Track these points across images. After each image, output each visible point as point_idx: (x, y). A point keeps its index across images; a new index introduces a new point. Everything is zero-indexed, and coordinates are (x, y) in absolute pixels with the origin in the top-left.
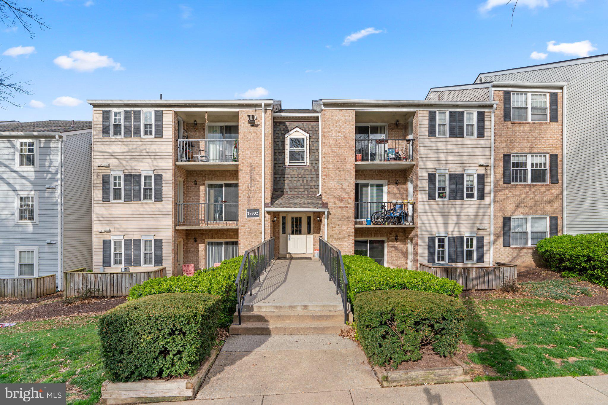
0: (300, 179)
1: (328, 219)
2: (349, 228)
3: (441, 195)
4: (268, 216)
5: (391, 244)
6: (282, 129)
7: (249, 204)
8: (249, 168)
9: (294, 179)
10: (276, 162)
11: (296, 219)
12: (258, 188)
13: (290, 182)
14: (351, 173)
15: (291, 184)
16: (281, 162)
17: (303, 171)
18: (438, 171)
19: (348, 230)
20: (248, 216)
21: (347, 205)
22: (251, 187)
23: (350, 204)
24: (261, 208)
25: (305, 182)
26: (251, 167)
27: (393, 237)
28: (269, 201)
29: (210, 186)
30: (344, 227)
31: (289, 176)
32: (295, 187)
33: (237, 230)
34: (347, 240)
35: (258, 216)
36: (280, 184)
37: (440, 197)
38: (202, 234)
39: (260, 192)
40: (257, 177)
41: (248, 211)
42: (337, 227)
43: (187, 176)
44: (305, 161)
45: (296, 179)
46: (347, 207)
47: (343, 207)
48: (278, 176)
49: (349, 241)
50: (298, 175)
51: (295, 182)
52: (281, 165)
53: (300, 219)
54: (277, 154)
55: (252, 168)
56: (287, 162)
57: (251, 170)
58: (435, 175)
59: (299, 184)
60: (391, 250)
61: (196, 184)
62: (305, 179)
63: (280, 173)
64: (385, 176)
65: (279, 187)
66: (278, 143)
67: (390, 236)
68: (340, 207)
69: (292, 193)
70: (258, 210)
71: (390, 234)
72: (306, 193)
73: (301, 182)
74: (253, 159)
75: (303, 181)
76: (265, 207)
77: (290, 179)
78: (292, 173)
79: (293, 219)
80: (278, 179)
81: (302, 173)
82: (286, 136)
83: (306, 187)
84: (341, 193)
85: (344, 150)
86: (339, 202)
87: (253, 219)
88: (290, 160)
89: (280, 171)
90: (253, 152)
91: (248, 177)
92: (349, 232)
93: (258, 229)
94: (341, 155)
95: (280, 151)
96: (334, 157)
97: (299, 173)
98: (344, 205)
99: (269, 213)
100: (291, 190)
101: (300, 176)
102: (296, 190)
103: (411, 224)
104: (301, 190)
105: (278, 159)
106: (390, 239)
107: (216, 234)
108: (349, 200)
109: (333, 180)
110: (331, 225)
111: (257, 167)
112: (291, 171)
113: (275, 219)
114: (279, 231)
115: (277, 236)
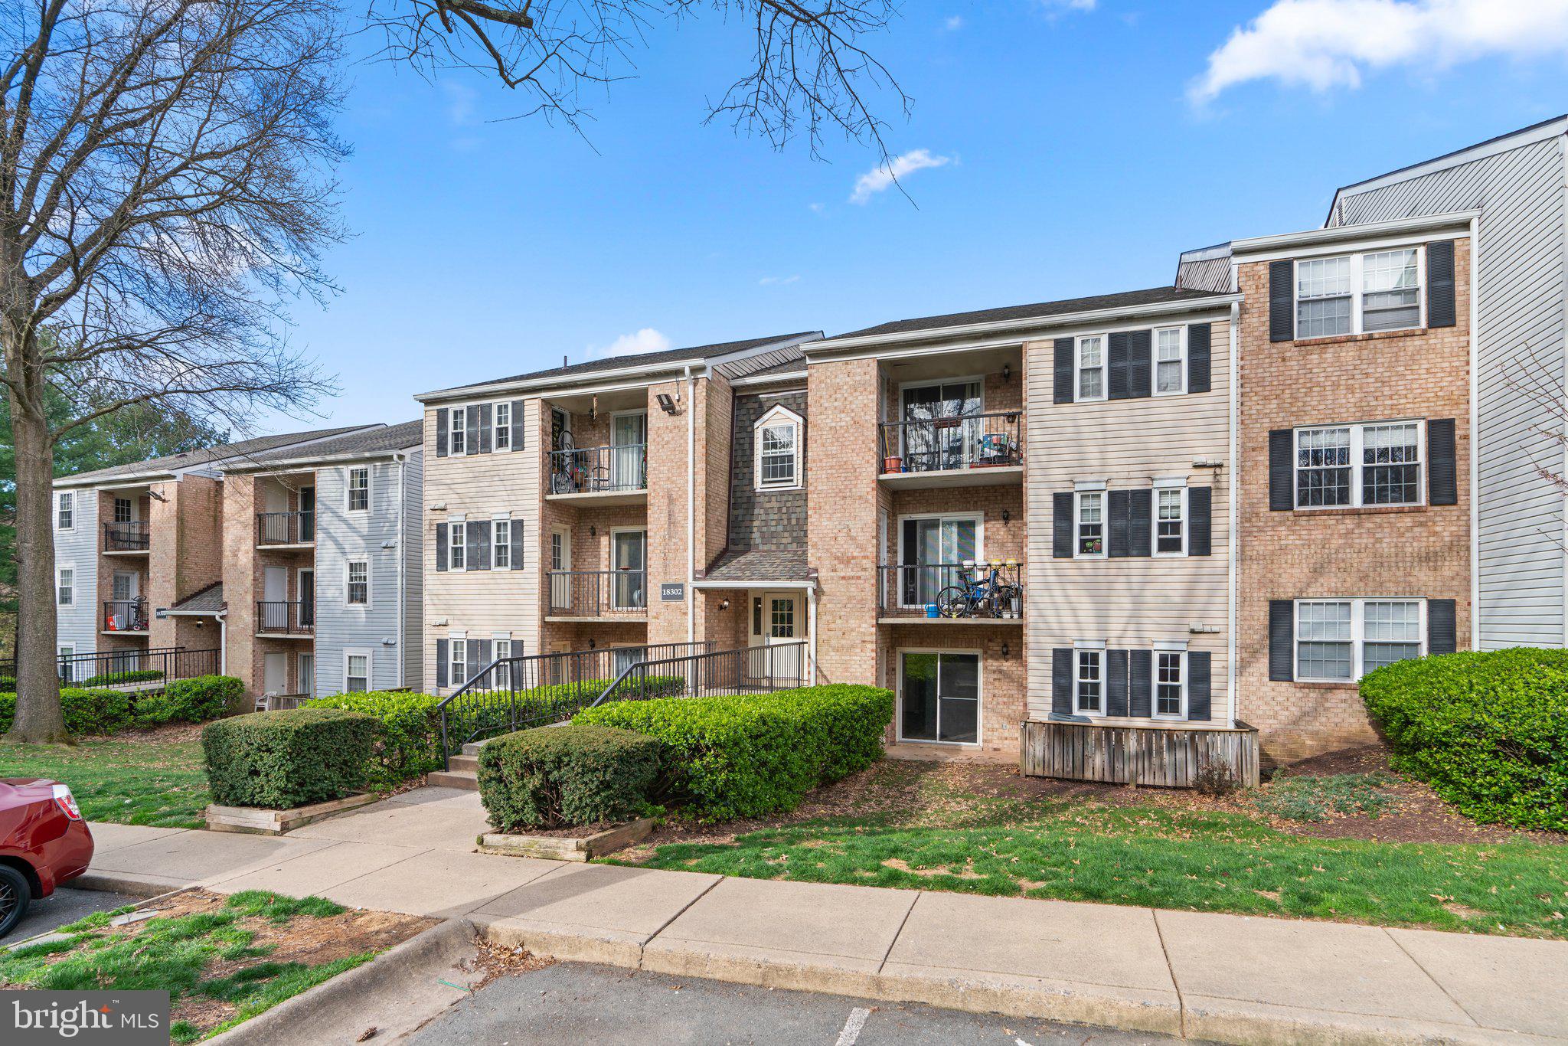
0: (784, 517)
1: (817, 604)
2: (863, 625)
3: (1088, 545)
4: (701, 598)
5: (993, 664)
6: (752, 411)
7: (665, 573)
8: (666, 500)
9: (772, 517)
10: (736, 482)
11: (782, 602)
12: (681, 540)
13: (763, 524)
14: (867, 501)
15: (764, 529)
16: (746, 482)
17: (791, 498)
18: (1078, 487)
19: (861, 630)
20: (665, 598)
21: (859, 574)
22: (670, 537)
23: (865, 570)
24: (686, 581)
25: (794, 522)
26: (669, 497)
27: (996, 647)
28: (702, 566)
29: (619, 537)
30: (852, 621)
31: (762, 511)
32: (773, 535)
33: (645, 625)
34: (859, 650)
35: (681, 597)
36: (743, 530)
37: (1083, 549)
38: (605, 633)
39: (685, 550)
40: (679, 517)
41: (664, 587)
42: (839, 621)
43: (580, 518)
44: (795, 478)
45: (776, 517)
46: (859, 578)
47: (849, 578)
48: (740, 512)
49: (863, 654)
50: (780, 508)
51: (773, 523)
52: (748, 488)
53: (790, 602)
54: (740, 464)
55: (671, 501)
56: (758, 485)
57: (669, 505)
58: (1070, 496)
59: (780, 528)
60: (991, 680)
61: (594, 534)
62: (793, 516)
63: (745, 506)
64: (976, 502)
65: (741, 536)
66: (742, 442)
67: (990, 644)
68: (843, 578)
69: (765, 548)
70: (681, 586)
71: (990, 640)
72: (794, 545)
73: (786, 522)
74: (673, 482)
75: (789, 520)
76: (695, 579)
77: (763, 517)
78: (768, 505)
79: (775, 602)
80: (740, 518)
81: (789, 504)
82: (756, 424)
83: (795, 534)
84: (845, 546)
86: (842, 566)
87: (673, 603)
88: (764, 476)
89: (745, 500)
90: (673, 468)
91: (664, 517)
92: (864, 634)
93: (681, 625)
94: (846, 463)
95: (745, 459)
96: (831, 467)
97: (782, 504)
98: (852, 574)
99: (702, 590)
100: (765, 541)
101: (784, 510)
102: (775, 541)
103: (1016, 616)
104: (784, 541)
105: (740, 477)
106: (990, 652)
107: (628, 634)
108: (864, 561)
109: (829, 519)
110: (824, 617)
111: (681, 497)
112: (767, 499)
113: (726, 603)
114: (746, 628)
115: (743, 639)
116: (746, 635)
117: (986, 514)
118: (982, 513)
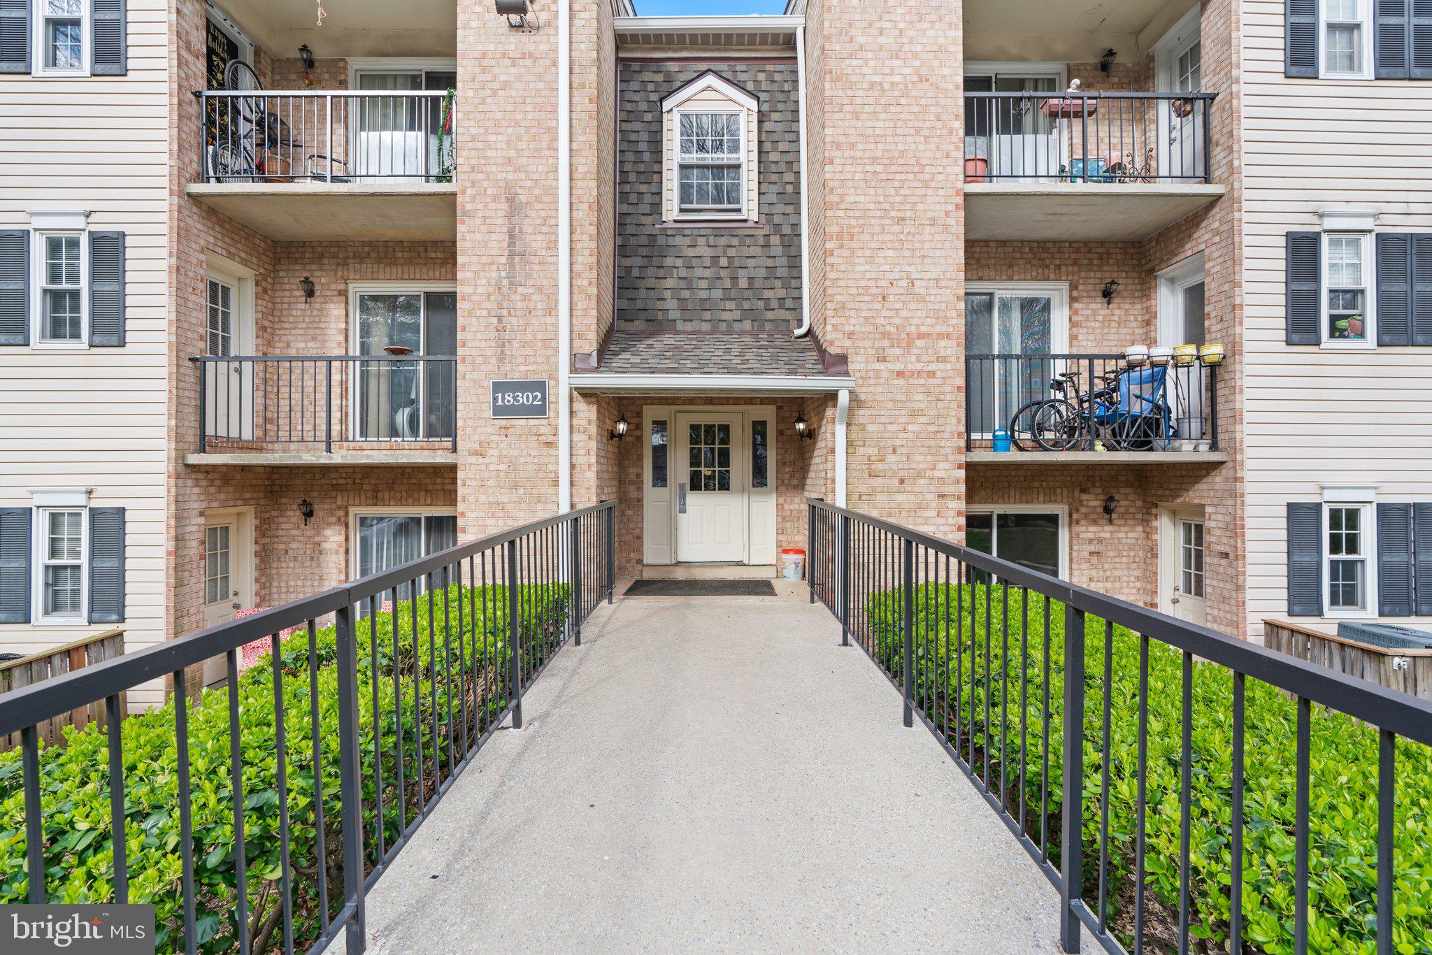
0: (723, 273)
1: (848, 425)
2: (941, 466)
3: (1342, 324)
4: (587, 412)
5: (1088, 531)
6: (651, 87)
7: (501, 359)
8: (504, 206)
9: (699, 272)
10: (626, 208)
11: (709, 428)
12: (540, 289)
13: (683, 284)
14: (946, 228)
15: (686, 294)
16: (645, 208)
17: (735, 241)
18: (1329, 223)
19: (937, 474)
20: (499, 411)
21: (932, 367)
22: (513, 285)
23: (944, 359)
24: (554, 375)
25: (743, 283)
26: (511, 200)
27: (1093, 502)
28: (590, 344)
29: (368, 303)
30: (919, 458)
31: (679, 262)
32: (704, 305)
33: (453, 468)
34: (934, 513)
35: (540, 411)
36: (642, 293)
38: (337, 488)
39: (552, 310)
40: (536, 243)
41: (498, 387)
42: (891, 458)
43: (276, 261)
44: (744, 205)
45: (707, 273)
46: (932, 374)
47: (912, 375)
48: (636, 261)
49: (940, 521)
50: (715, 258)
51: (704, 284)
52: (649, 220)
53: (725, 429)
54: (632, 177)
55: (514, 206)
56: (671, 209)
57: (509, 216)
58: (1314, 239)
59: (717, 294)
60: (1086, 554)
61: (310, 293)
62: (741, 273)
63: (644, 251)
64: (1059, 267)
65: (639, 304)
66: (633, 137)
67: (1084, 497)
68: (900, 374)
69: (689, 327)
70: (540, 386)
71: (1083, 491)
72: (747, 325)
73: (727, 284)
74: (518, 169)
75: (734, 279)
76: (574, 370)
77: (683, 272)
78: (691, 252)
79: (695, 428)
80: (636, 273)
81: (731, 252)
82: (667, 105)
83: (746, 305)
84: (903, 314)
85: (918, 131)
86: (897, 351)
87: (520, 423)
88: (682, 201)
89: (644, 240)
90: (519, 138)
91: (498, 242)
92: (942, 481)
93: (540, 468)
94: (903, 153)
95: (642, 167)
96: (874, 160)
97: (719, 252)
98: (919, 367)
99: (588, 394)
100: (687, 315)
101: (723, 262)
102: (707, 315)
103: (1204, 447)
104: (726, 316)
105: (633, 198)
106: (1083, 510)
107: (391, 488)
108: (942, 343)
109: (870, 260)
110: (861, 451)
111: (538, 199)
112: (688, 241)
113: (622, 427)
114: (639, 476)
115: (634, 495)
116: (640, 489)
117: (1074, 287)
118: (1065, 286)
